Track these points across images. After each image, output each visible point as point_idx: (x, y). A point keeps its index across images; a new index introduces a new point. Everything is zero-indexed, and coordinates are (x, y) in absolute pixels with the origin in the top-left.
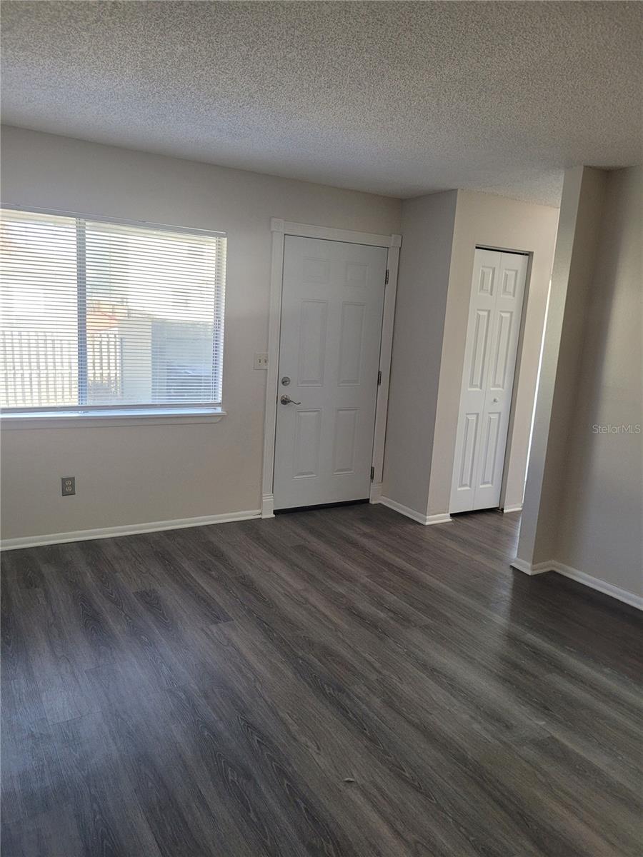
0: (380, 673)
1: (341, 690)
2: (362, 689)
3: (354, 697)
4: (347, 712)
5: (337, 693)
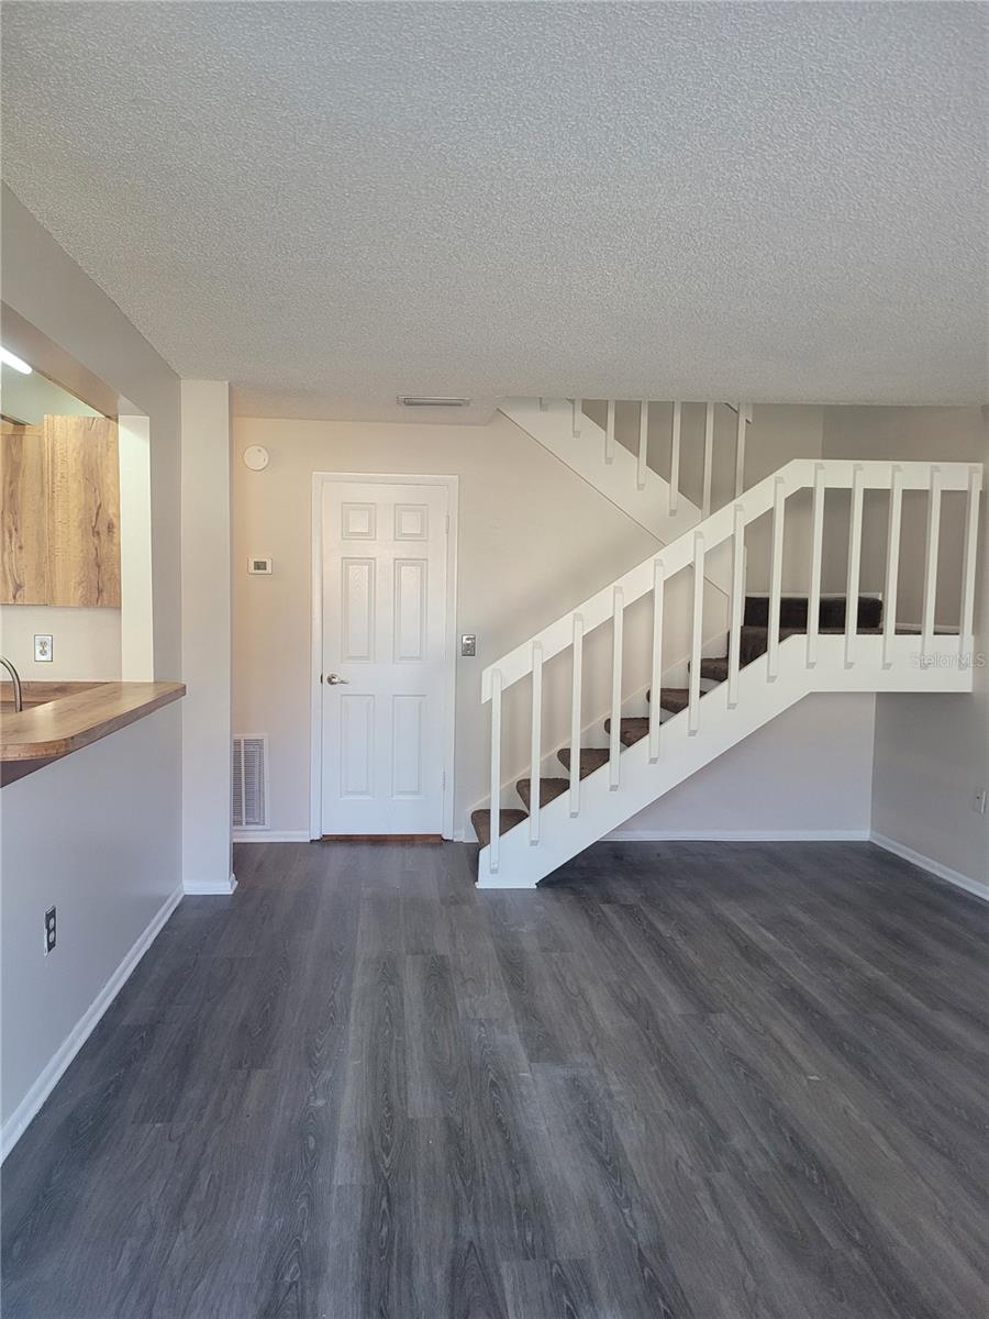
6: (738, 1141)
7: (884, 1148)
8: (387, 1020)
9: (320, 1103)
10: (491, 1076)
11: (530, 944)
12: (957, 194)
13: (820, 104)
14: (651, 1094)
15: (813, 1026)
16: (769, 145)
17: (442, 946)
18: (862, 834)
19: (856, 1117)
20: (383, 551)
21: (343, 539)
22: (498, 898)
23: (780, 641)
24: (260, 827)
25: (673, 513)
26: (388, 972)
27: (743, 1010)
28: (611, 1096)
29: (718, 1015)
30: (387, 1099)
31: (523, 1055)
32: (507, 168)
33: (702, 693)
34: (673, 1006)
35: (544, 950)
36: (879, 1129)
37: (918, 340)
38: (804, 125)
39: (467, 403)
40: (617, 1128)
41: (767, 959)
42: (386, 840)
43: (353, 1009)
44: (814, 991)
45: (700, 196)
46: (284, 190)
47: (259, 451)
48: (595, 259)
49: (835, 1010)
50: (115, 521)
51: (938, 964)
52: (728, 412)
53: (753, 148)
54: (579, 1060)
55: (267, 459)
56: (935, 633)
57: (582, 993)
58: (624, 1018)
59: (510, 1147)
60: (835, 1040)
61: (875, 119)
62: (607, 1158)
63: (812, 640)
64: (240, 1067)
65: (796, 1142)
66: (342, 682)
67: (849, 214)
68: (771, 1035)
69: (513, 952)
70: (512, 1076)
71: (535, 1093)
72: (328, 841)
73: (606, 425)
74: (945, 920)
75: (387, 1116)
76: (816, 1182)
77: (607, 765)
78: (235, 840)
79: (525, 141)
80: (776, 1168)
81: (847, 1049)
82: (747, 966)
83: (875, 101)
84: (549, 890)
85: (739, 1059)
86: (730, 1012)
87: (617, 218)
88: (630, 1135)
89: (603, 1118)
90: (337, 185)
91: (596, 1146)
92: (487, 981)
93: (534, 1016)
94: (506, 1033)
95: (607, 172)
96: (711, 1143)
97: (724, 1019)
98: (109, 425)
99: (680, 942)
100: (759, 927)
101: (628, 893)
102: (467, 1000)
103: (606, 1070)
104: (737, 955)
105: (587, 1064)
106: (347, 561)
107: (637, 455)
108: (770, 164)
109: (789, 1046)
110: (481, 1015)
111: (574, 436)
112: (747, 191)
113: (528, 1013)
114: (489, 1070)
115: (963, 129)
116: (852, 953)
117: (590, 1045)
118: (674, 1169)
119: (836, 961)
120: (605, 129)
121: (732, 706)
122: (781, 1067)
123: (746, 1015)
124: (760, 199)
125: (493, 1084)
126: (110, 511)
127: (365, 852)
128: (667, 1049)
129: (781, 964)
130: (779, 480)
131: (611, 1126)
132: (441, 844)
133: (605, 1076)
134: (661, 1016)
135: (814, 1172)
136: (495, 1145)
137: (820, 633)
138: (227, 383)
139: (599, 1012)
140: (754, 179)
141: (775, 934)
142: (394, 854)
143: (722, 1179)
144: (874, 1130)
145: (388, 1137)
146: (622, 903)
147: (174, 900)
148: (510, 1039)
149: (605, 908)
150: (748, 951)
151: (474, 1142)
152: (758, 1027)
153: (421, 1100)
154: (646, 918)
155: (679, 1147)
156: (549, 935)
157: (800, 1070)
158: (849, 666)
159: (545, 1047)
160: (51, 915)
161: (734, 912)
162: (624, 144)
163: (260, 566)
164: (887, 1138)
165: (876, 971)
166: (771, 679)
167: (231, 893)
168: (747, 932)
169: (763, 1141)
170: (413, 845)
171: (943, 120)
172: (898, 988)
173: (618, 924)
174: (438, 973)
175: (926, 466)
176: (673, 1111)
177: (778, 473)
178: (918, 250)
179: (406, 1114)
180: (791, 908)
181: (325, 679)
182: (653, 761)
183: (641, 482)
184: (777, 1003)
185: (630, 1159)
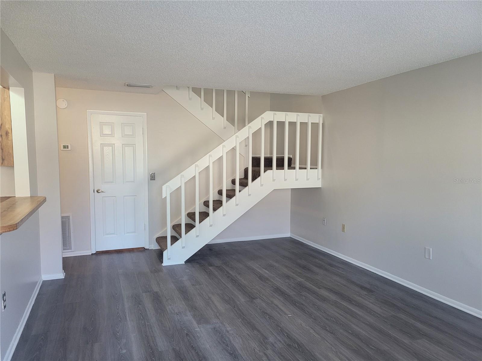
0: (265, 354)
1: (289, 345)
2: (278, 345)
3: (282, 342)
4: (287, 336)
5: (292, 344)
6: (271, 339)
7: (314, 334)
8: (142, 317)
9: (124, 351)
10: (186, 332)
11: (188, 284)
12: (330, 35)
13: (297, 5)
14: (241, 329)
15: (285, 299)
16: (279, 16)
17: (156, 289)
18: (288, 235)
19: (305, 326)
20: (117, 141)
21: (101, 136)
22: (172, 269)
23: (264, 172)
24: (70, 251)
25: (225, 128)
26: (137, 301)
27: (264, 297)
28: (228, 332)
29: (256, 300)
30: (149, 346)
31: (195, 323)
32: (191, 12)
33: (240, 191)
34: (241, 299)
35: (193, 285)
36: (312, 328)
37: (308, 75)
38: (291, 11)
39: (152, 87)
40: (232, 342)
41: (267, 279)
42: (123, 251)
43: (127, 315)
44: (284, 288)
45: (253, 28)
46: (103, 10)
47: (64, 101)
48: (213, 43)
49: (292, 293)
50: (9, 131)
51: (318, 275)
52: (242, 93)
53: (274, 16)
54: (214, 322)
55: (67, 105)
56: (311, 169)
57: (210, 298)
58: (226, 305)
59: (198, 355)
60: (294, 303)
61: (312, 12)
62: (232, 352)
63: (274, 172)
64: (88, 344)
65: (289, 337)
66: (102, 192)
67: (298, 37)
68: (274, 304)
69: (182, 287)
70: (193, 330)
71: (202, 335)
72: (99, 253)
73: (201, 96)
74: (317, 260)
75: (151, 352)
76: (297, 348)
77: (208, 218)
78: (63, 256)
79: (200, 5)
80: (284, 346)
81: (297, 305)
82: (262, 282)
83: (313, 6)
84: (189, 264)
85: (266, 313)
86: (260, 298)
87: (224, 31)
88: (237, 343)
89: (227, 339)
90: (125, 10)
91: (227, 349)
92: (176, 299)
93: (195, 309)
94: (187, 316)
95: (225, 17)
96: (263, 341)
97: (259, 301)
98: (4, 90)
99: (239, 277)
100: (263, 269)
101: (217, 262)
102: (170, 307)
103: (224, 323)
104: (257, 279)
105: (218, 322)
106: (103, 145)
107: (212, 107)
108: (277, 21)
109: (280, 306)
110: (176, 311)
111: (189, 100)
112: (268, 28)
113: (193, 308)
114: (184, 330)
115: (336, 17)
116: (292, 274)
117: (217, 316)
118: (254, 352)
119: (288, 277)
120: (228, 4)
121: (249, 195)
122: (280, 314)
123: (265, 299)
124: (272, 30)
125: (187, 335)
126: (7, 127)
127: (115, 256)
128: (243, 313)
129: (272, 280)
130: (262, 118)
131: (230, 342)
132: (144, 251)
133: (224, 325)
134: (238, 303)
135: (296, 345)
136: (193, 355)
137: (276, 169)
138: (54, 74)
139: (218, 304)
140: (271, 24)
141: (268, 271)
142: (127, 255)
143: (269, 352)
144: (310, 329)
145: (154, 359)
146: (216, 266)
147: (40, 283)
148: (188, 318)
149: (210, 268)
150: (262, 278)
151: (185, 355)
152: (269, 301)
153: (162, 344)
154: (225, 270)
155: (254, 345)
156: (193, 280)
157: (286, 314)
158: (297, 180)
159: (202, 319)
160: (4, 295)
161: (254, 265)
162: (233, 10)
163: (65, 147)
164: (314, 331)
165: (301, 279)
166: (262, 185)
167: (64, 278)
168: (259, 271)
169: (278, 338)
170: (134, 252)
171: (331, 14)
172: (308, 283)
173: (216, 273)
174: (157, 299)
175: (295, 114)
176: (249, 333)
177: (262, 116)
178: (315, 50)
179: (158, 350)
180: (271, 261)
181: (95, 191)
182: (224, 215)
183: (214, 117)
184: (273, 293)
185: (239, 351)
